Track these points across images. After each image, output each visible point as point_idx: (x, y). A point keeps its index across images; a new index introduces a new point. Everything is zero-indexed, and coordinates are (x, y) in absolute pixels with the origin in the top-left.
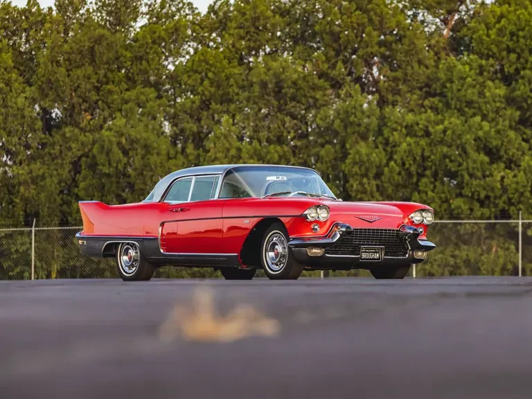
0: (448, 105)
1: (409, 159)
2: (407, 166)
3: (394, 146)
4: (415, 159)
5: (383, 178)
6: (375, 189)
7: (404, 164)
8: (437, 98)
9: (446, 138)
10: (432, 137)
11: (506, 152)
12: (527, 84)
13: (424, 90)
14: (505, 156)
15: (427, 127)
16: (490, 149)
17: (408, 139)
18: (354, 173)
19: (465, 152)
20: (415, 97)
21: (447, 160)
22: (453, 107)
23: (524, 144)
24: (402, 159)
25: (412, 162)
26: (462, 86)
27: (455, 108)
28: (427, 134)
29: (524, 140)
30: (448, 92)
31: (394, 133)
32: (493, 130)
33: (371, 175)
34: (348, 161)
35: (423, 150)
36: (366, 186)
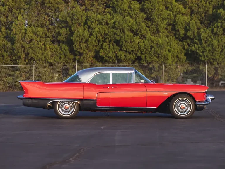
0: (116, 12)
1: (99, 35)
2: (98, 38)
3: (92, 29)
4: (101, 35)
5: (88, 43)
6: (85, 47)
7: (97, 37)
8: (111, 8)
9: (115, 25)
10: (109, 25)
11: (140, 32)
12: (149, 3)
13: (104, 5)
14: (140, 34)
15: (107, 21)
16: (133, 30)
17: (98, 26)
18: (77, 40)
19: (124, 32)
20: (101, 8)
21: (116, 35)
22: (118, 12)
23: (147, 28)
24: (96, 35)
25: (100, 36)
26: (122, 3)
27: (119, 13)
28: (107, 24)
29: (147, 26)
30: (116, 6)
31: (93, 23)
32: (135, 22)
33: (84, 41)
34: (74, 36)
35: (105, 31)
36: (82, 46)
